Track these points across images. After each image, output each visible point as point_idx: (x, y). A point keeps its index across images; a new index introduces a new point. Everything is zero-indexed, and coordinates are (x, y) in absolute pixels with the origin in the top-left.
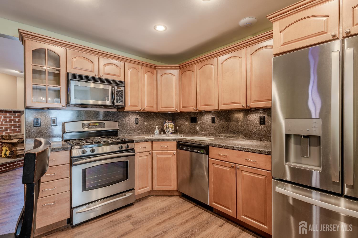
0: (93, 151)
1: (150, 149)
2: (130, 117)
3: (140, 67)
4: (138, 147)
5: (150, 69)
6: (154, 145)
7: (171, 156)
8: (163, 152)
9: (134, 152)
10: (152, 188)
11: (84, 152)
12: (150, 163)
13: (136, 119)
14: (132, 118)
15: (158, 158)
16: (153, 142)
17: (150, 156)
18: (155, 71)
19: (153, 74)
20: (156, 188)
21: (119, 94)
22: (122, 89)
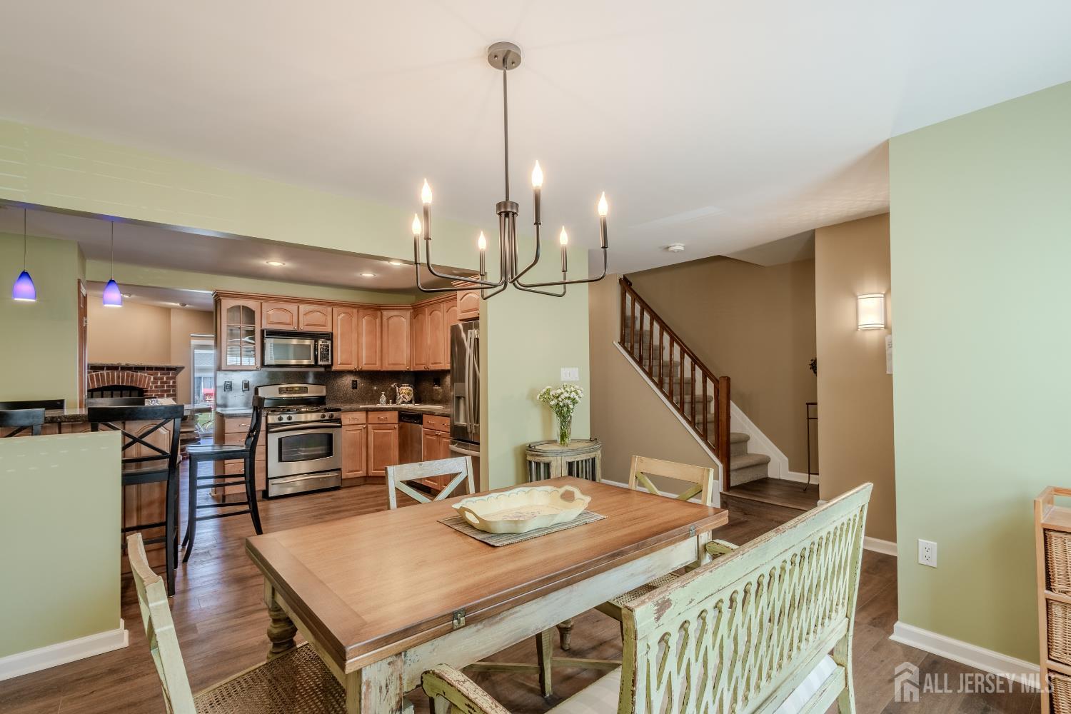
0: (290, 418)
1: (365, 422)
2: (345, 378)
3: (355, 311)
4: (347, 419)
5: (369, 312)
6: (370, 417)
7: (390, 431)
8: (380, 425)
9: (341, 423)
10: (367, 473)
11: (280, 419)
12: (364, 440)
13: (353, 381)
14: (348, 380)
15: (374, 434)
16: (369, 413)
17: (364, 431)
18: (379, 313)
19: (376, 318)
20: (372, 472)
21: (325, 350)
22: (329, 343)
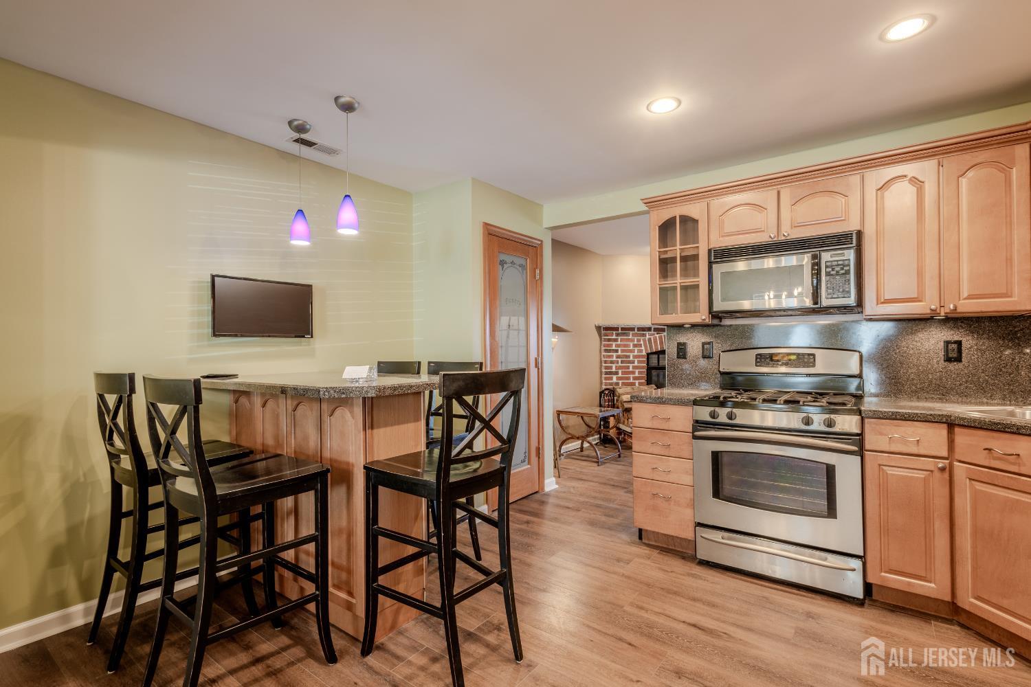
0: (732, 416)
1: (944, 453)
3: (930, 164)
4: (881, 435)
6: (958, 439)
8: (996, 474)
9: (860, 445)
12: (942, 501)
13: (949, 342)
14: (929, 340)
15: (975, 493)
16: (957, 430)
17: (941, 476)
20: (969, 601)
21: (837, 272)
22: (851, 254)
